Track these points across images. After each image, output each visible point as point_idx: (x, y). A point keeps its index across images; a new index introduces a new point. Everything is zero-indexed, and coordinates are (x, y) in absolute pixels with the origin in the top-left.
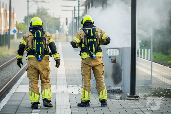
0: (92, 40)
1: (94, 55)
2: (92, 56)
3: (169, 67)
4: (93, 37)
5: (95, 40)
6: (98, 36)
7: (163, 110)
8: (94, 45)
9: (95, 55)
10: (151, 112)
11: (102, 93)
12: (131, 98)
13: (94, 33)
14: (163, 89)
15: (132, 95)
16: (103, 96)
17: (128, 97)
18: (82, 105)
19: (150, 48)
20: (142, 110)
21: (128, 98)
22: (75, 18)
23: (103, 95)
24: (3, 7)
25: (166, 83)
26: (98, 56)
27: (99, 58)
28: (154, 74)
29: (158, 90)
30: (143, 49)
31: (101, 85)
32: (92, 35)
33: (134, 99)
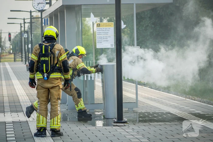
0: (43, 59)
1: (46, 76)
3: (148, 87)
4: (44, 56)
5: (47, 59)
7: (160, 136)
8: (44, 65)
10: (148, 139)
11: (53, 121)
12: (118, 124)
13: (46, 51)
14: (151, 113)
15: (119, 120)
16: (53, 125)
17: (115, 122)
18: (38, 135)
20: (136, 137)
21: (115, 124)
22: (26, 33)
23: (53, 123)
25: (153, 106)
26: (53, 77)
27: (54, 79)
29: (146, 114)
31: (54, 111)
32: (44, 52)
33: (122, 124)
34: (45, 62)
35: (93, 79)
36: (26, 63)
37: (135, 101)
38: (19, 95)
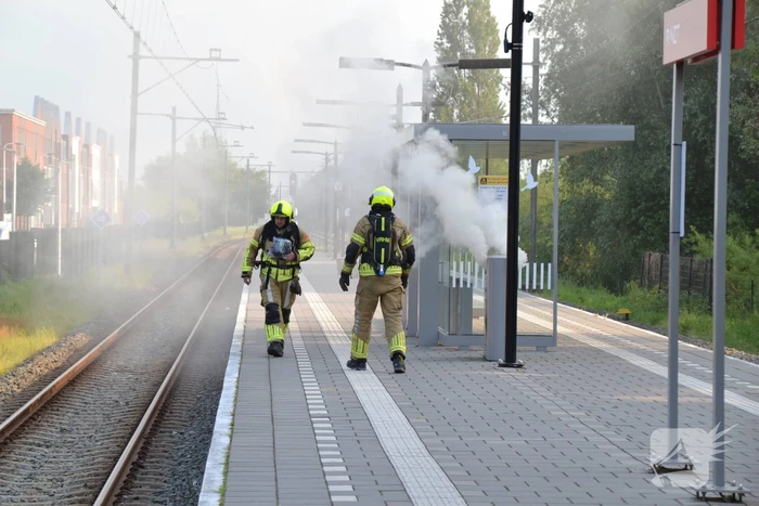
0: (381, 239)
1: (382, 270)
2: (377, 271)
4: (384, 235)
5: (387, 240)
6: (394, 234)
8: (383, 250)
9: (385, 270)
13: (387, 226)
17: (501, 365)
19: (550, 262)
24: (78, 134)
28: (560, 329)
30: (535, 264)
32: (383, 229)
34: (384, 245)
35: (469, 286)
36: (335, 257)
37: (551, 333)
38: (320, 320)
